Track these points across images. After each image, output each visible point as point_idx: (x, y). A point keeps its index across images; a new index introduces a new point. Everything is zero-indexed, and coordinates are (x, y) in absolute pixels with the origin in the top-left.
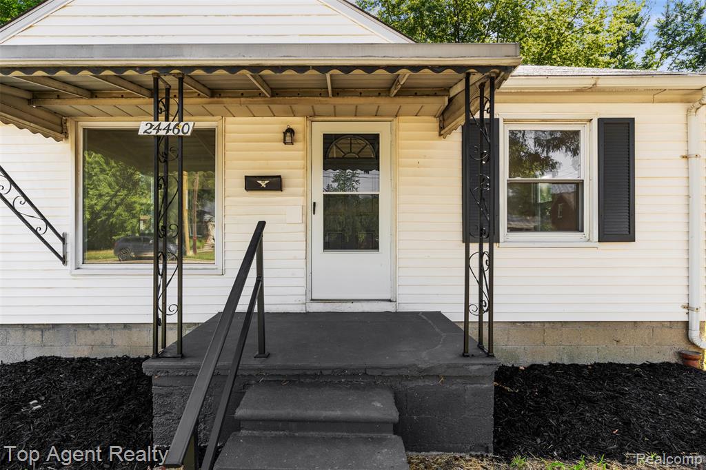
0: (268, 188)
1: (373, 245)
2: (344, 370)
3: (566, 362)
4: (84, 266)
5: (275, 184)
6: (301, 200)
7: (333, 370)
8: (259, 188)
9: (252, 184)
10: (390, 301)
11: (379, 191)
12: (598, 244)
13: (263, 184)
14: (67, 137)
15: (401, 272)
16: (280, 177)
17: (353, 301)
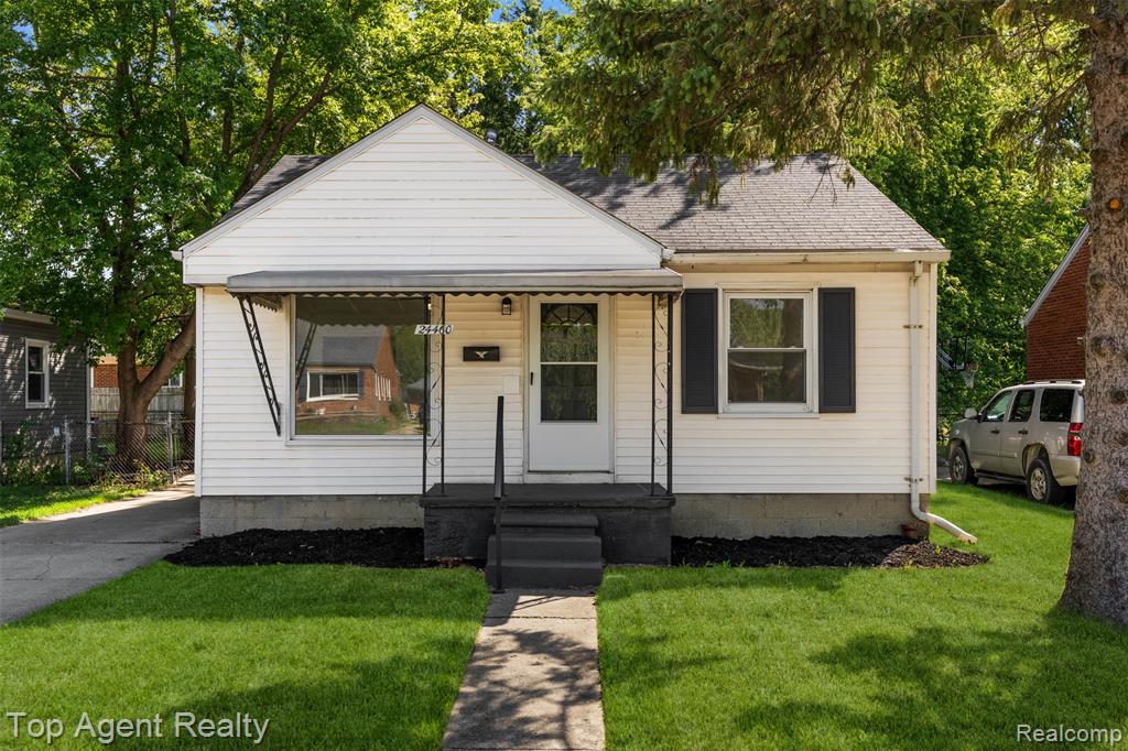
0: (487, 359)
1: (590, 416)
2: (562, 503)
3: (788, 535)
4: (297, 437)
5: (493, 354)
6: (518, 370)
7: (555, 503)
8: (477, 359)
9: (470, 354)
10: (608, 472)
11: (596, 360)
12: (818, 415)
13: (481, 355)
14: (281, 307)
15: (619, 444)
16: (498, 348)
17: (570, 472)
